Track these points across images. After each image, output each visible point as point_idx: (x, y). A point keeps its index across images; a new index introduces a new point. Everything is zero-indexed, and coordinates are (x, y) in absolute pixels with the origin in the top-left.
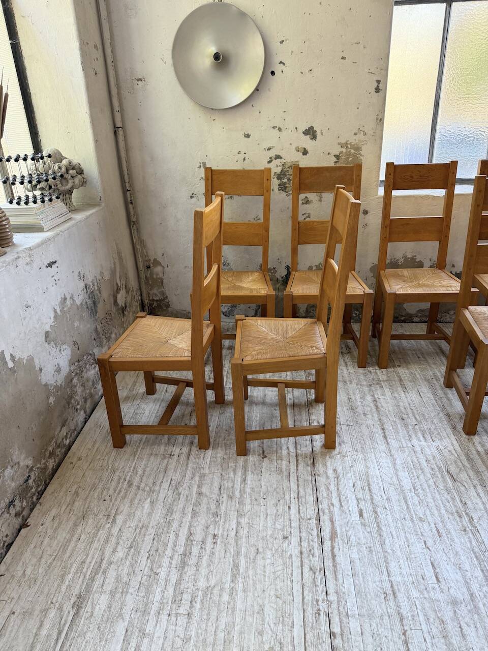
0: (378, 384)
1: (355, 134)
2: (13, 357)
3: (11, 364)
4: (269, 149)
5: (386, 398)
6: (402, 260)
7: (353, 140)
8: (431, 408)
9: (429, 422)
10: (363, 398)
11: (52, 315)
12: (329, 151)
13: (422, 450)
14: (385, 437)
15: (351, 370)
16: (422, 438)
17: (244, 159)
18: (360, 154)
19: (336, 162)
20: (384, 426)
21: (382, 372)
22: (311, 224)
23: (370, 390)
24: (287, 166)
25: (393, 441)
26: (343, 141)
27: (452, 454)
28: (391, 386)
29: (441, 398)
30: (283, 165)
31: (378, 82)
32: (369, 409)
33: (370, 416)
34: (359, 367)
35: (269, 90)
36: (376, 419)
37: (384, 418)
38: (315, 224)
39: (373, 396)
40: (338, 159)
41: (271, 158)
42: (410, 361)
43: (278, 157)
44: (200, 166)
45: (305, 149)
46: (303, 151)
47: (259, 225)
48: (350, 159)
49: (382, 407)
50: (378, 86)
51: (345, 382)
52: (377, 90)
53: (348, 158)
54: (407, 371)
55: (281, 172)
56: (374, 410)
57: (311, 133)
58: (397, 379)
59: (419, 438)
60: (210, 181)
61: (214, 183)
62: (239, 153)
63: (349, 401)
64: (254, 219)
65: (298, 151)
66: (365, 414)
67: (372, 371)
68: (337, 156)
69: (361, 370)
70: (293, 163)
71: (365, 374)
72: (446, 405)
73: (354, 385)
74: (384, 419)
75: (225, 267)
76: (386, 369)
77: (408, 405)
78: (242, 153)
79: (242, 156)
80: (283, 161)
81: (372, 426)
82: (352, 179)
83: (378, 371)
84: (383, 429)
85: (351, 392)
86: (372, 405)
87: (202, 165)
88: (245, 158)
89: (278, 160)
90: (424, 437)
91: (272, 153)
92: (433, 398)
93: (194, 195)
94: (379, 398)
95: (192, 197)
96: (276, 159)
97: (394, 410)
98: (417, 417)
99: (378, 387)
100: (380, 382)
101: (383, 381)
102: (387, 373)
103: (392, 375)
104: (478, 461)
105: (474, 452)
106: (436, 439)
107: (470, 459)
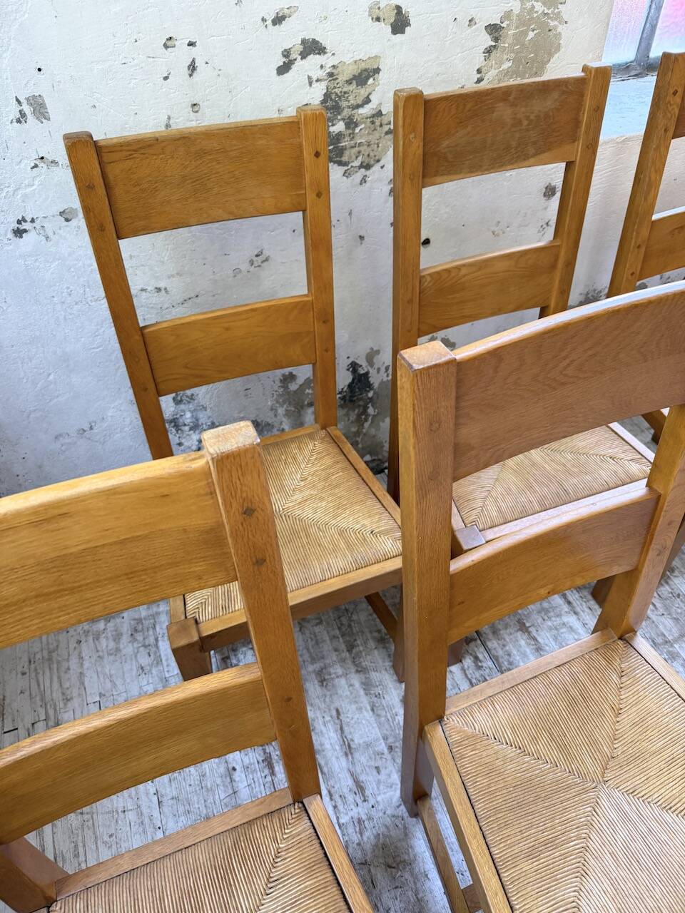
4: (278, 20)
12: (473, 13)
17: (192, 67)
18: (558, 17)
19: (489, 51)
22: (453, 274)
24: (342, 78)
30: (331, 75)
38: (464, 271)
40: (496, 39)
41: (286, 53)
43: (312, 47)
44: (23, 114)
45: (398, 8)
46: (392, 20)
47: (299, 307)
48: (531, 35)
53: (525, 33)
55: (323, 102)
60: (101, 191)
61: (119, 192)
62: (169, 43)
64: (252, 263)
65: (378, 19)
68: (494, 30)
70: (363, 66)
75: (182, 407)
78: (181, 44)
79: (182, 55)
80: (328, 61)
82: (577, 123)
87: (27, 109)
88: (194, 60)
89: (314, 59)
91: (290, 36)
93: (25, 226)
95: (19, 233)
96: (304, 55)
100: (672, 646)
101: (676, 640)
102: (667, 608)
103: (679, 611)
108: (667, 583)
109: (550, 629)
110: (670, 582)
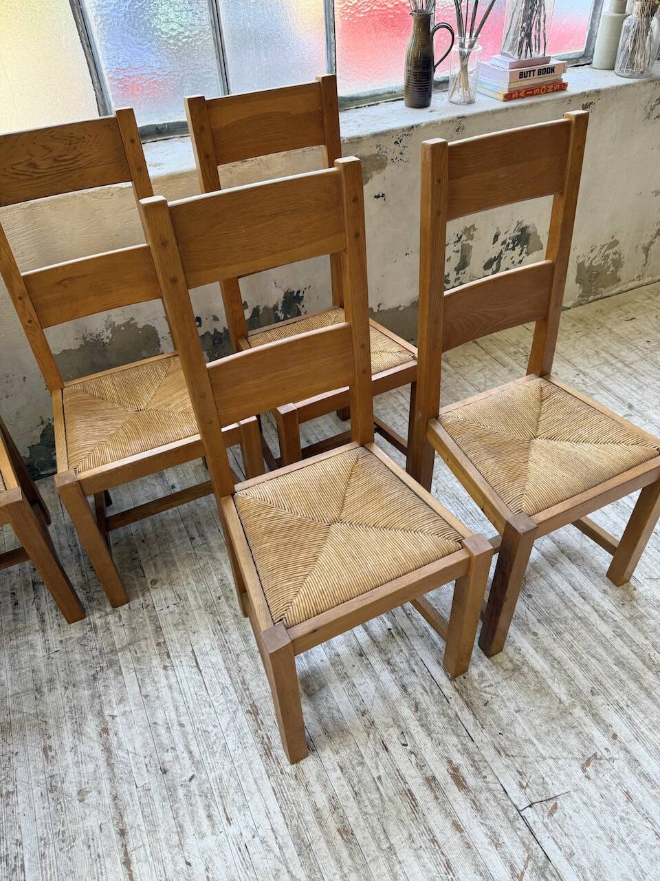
0: (111, 664)
5: (127, 709)
6: (108, 333)
8: (219, 701)
9: (218, 755)
10: (78, 732)
13: (207, 870)
14: (127, 863)
15: (53, 637)
16: (205, 822)
20: (125, 819)
21: (120, 617)
23: (93, 697)
25: (145, 868)
27: (270, 850)
28: (138, 660)
29: (238, 655)
32: (91, 767)
33: (92, 798)
34: (70, 623)
36: (108, 800)
37: (126, 786)
39: (100, 713)
42: (176, 558)
49: (120, 745)
51: (38, 690)
54: (170, 594)
56: (103, 768)
58: (150, 628)
59: (200, 825)
63: (47, 756)
66: (82, 794)
67: (99, 622)
69: (75, 631)
71: (82, 642)
72: (248, 677)
73: (60, 690)
74: (124, 788)
76: (126, 606)
77: (173, 715)
81: (98, 830)
83: (111, 619)
84: (122, 833)
85: (51, 722)
86: (98, 751)
90: (209, 816)
92: (222, 665)
94: (113, 717)
97: (145, 745)
98: (194, 748)
99: (112, 675)
100: (116, 654)
101: (122, 649)
102: (130, 619)
103: (140, 620)
104: (320, 847)
105: (310, 817)
106: (234, 812)
107: (304, 848)
108: (143, 595)
109: (12, 647)
110: (147, 594)
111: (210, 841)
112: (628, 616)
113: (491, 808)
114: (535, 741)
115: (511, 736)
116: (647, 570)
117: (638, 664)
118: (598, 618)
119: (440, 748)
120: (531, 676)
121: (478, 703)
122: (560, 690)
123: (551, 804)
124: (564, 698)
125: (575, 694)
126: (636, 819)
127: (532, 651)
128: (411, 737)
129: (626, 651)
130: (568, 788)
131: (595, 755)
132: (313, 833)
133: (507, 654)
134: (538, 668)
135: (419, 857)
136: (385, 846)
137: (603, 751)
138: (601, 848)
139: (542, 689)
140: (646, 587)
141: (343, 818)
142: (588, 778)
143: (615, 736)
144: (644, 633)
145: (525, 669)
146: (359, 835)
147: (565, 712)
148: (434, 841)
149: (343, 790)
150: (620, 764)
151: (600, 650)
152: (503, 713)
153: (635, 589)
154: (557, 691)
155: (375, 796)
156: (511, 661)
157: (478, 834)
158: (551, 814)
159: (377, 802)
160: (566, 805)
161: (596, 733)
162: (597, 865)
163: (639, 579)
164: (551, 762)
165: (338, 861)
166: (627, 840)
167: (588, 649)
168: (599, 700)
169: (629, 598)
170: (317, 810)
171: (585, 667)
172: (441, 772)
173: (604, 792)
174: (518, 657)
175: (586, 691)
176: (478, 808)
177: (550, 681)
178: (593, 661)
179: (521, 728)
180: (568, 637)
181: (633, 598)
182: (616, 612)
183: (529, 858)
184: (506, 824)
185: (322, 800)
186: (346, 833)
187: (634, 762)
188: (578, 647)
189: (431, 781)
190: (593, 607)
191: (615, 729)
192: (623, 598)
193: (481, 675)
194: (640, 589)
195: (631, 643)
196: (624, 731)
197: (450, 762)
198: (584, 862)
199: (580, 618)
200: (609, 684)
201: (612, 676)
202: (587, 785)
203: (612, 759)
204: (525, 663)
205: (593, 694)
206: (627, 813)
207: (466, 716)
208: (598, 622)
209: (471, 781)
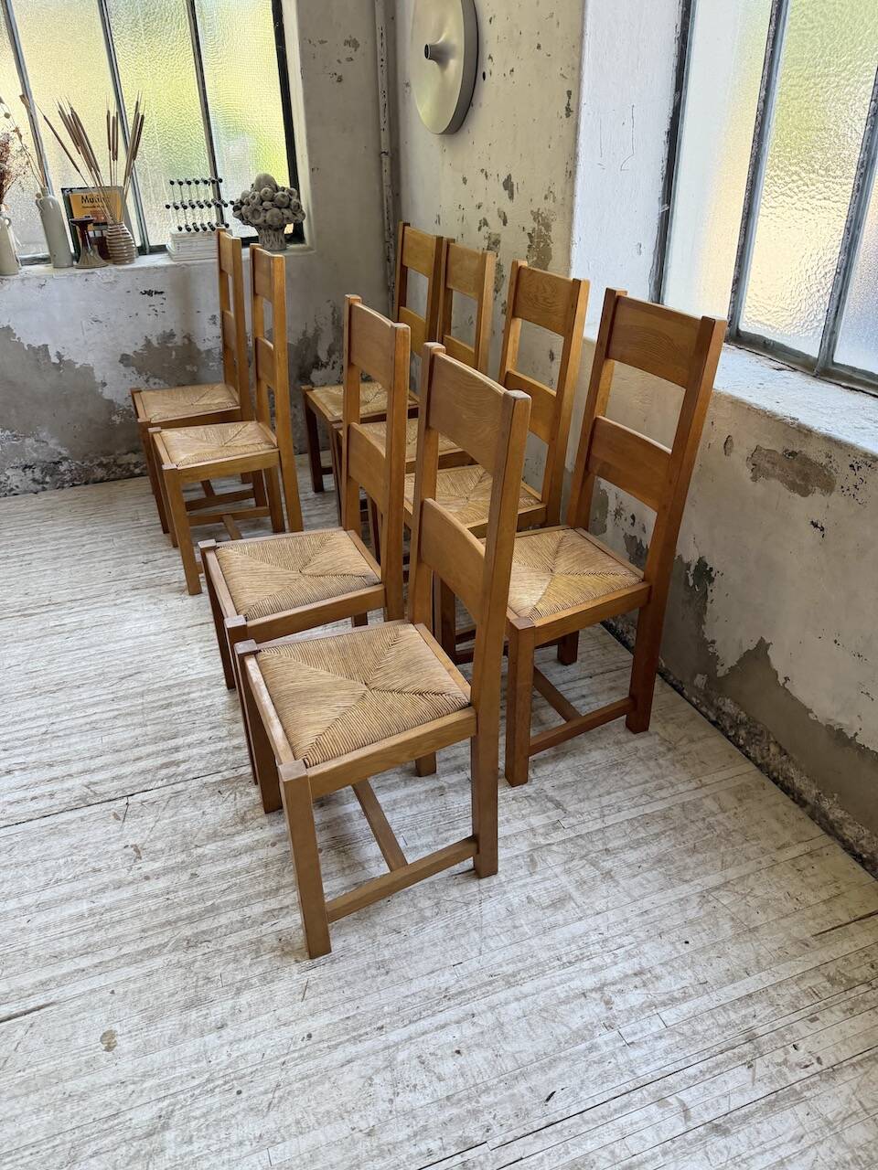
1: (546, 198)
2: (59, 355)
3: (55, 360)
4: (479, 207)
7: (545, 206)
11: (142, 342)
12: (524, 224)
17: (463, 218)
18: (550, 238)
19: (529, 247)
24: (491, 241)
26: (536, 210)
30: (489, 237)
31: (569, 93)
35: (481, 105)
40: (531, 242)
41: (480, 222)
43: (485, 223)
45: (504, 214)
46: (503, 218)
48: (542, 244)
50: (569, 105)
52: (568, 110)
53: (540, 243)
57: (508, 185)
62: (460, 207)
65: (500, 217)
70: (496, 237)
78: (462, 207)
79: (459, 214)
80: (489, 230)
88: (463, 216)
89: (486, 228)
91: (481, 215)
96: (483, 225)
104: (167, 694)
105: (187, 690)
106: (207, 660)
107: (169, 688)
111: (197, 651)
112: (265, 939)
113: (139, 779)
114: (172, 819)
115: (185, 804)
116: (321, 989)
117: (204, 926)
118: (273, 907)
119: (198, 757)
120: (232, 830)
121: (223, 788)
122: (209, 849)
123: (121, 816)
124: (200, 851)
125: (200, 861)
126: (78, 870)
127: (257, 837)
128: (215, 742)
129: (223, 920)
130: (125, 832)
131: (140, 858)
132: (175, 692)
133: (261, 817)
134: (236, 838)
135: (132, 737)
136: (148, 723)
137: (140, 865)
138: (73, 840)
139: (214, 836)
140: (296, 976)
141: (177, 704)
142: (126, 847)
143: (147, 878)
144: (237, 948)
145: (240, 827)
146: (162, 713)
147: (186, 848)
148: (137, 746)
149: (193, 706)
150: (123, 874)
151: (234, 897)
152: (208, 802)
153: (297, 961)
154: (208, 847)
155: (183, 720)
156: (252, 819)
157: (127, 769)
158: (115, 814)
159: (179, 721)
160: (114, 827)
161: (157, 865)
162: (67, 834)
163: (309, 973)
164: (151, 825)
165: (153, 702)
166: (69, 859)
167: (241, 886)
168: (185, 877)
169: (286, 950)
170: (189, 693)
171: (222, 876)
172: (180, 756)
173: (110, 854)
174: (255, 824)
175: (199, 871)
176: (143, 772)
177: (220, 844)
178: (225, 886)
179: (188, 812)
180: (259, 872)
181: (285, 954)
182: (274, 928)
183: (96, 794)
184: (124, 785)
185: (192, 696)
186: (169, 705)
187: (119, 885)
188: (243, 878)
189: (177, 749)
190: (288, 907)
191: (153, 881)
192: (288, 943)
193: (248, 794)
194: (295, 968)
195: (231, 929)
196: (147, 888)
197: (184, 762)
198: (74, 826)
199: (278, 889)
200: (196, 891)
201: (202, 898)
202: (122, 844)
203: (130, 869)
204: (246, 829)
205: (192, 874)
206: (86, 865)
207: (218, 777)
208: (266, 906)
209: (164, 772)
